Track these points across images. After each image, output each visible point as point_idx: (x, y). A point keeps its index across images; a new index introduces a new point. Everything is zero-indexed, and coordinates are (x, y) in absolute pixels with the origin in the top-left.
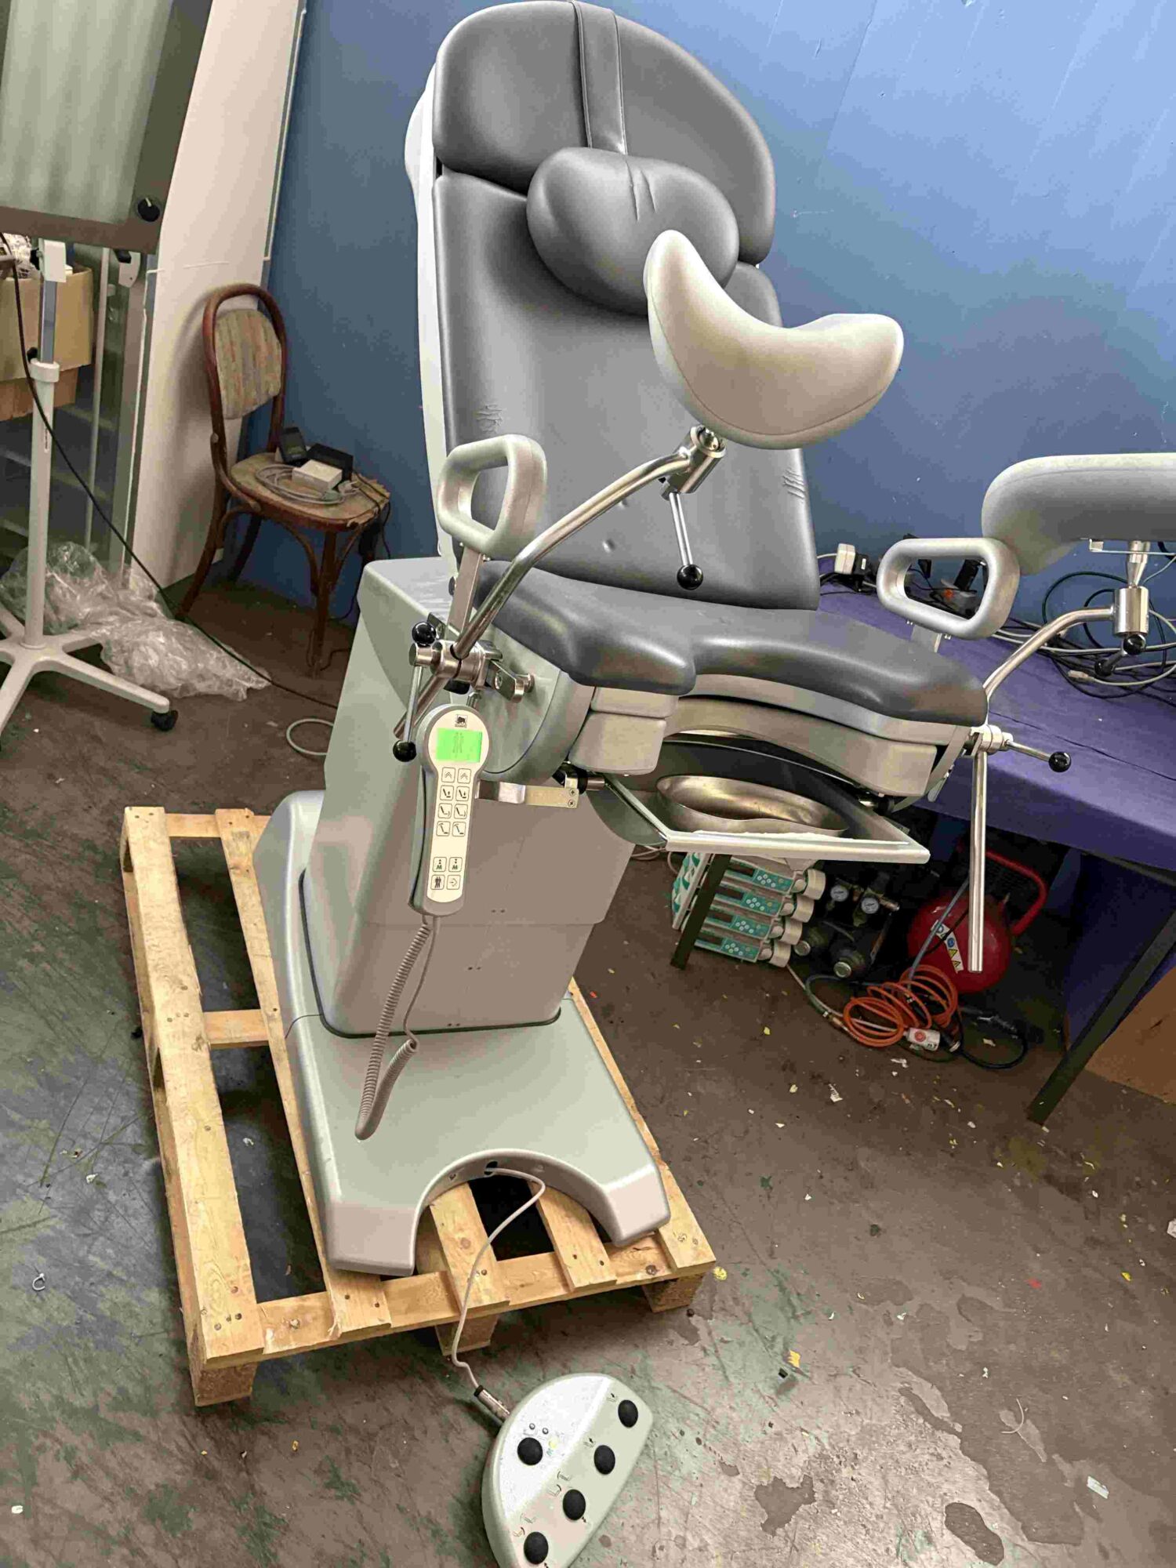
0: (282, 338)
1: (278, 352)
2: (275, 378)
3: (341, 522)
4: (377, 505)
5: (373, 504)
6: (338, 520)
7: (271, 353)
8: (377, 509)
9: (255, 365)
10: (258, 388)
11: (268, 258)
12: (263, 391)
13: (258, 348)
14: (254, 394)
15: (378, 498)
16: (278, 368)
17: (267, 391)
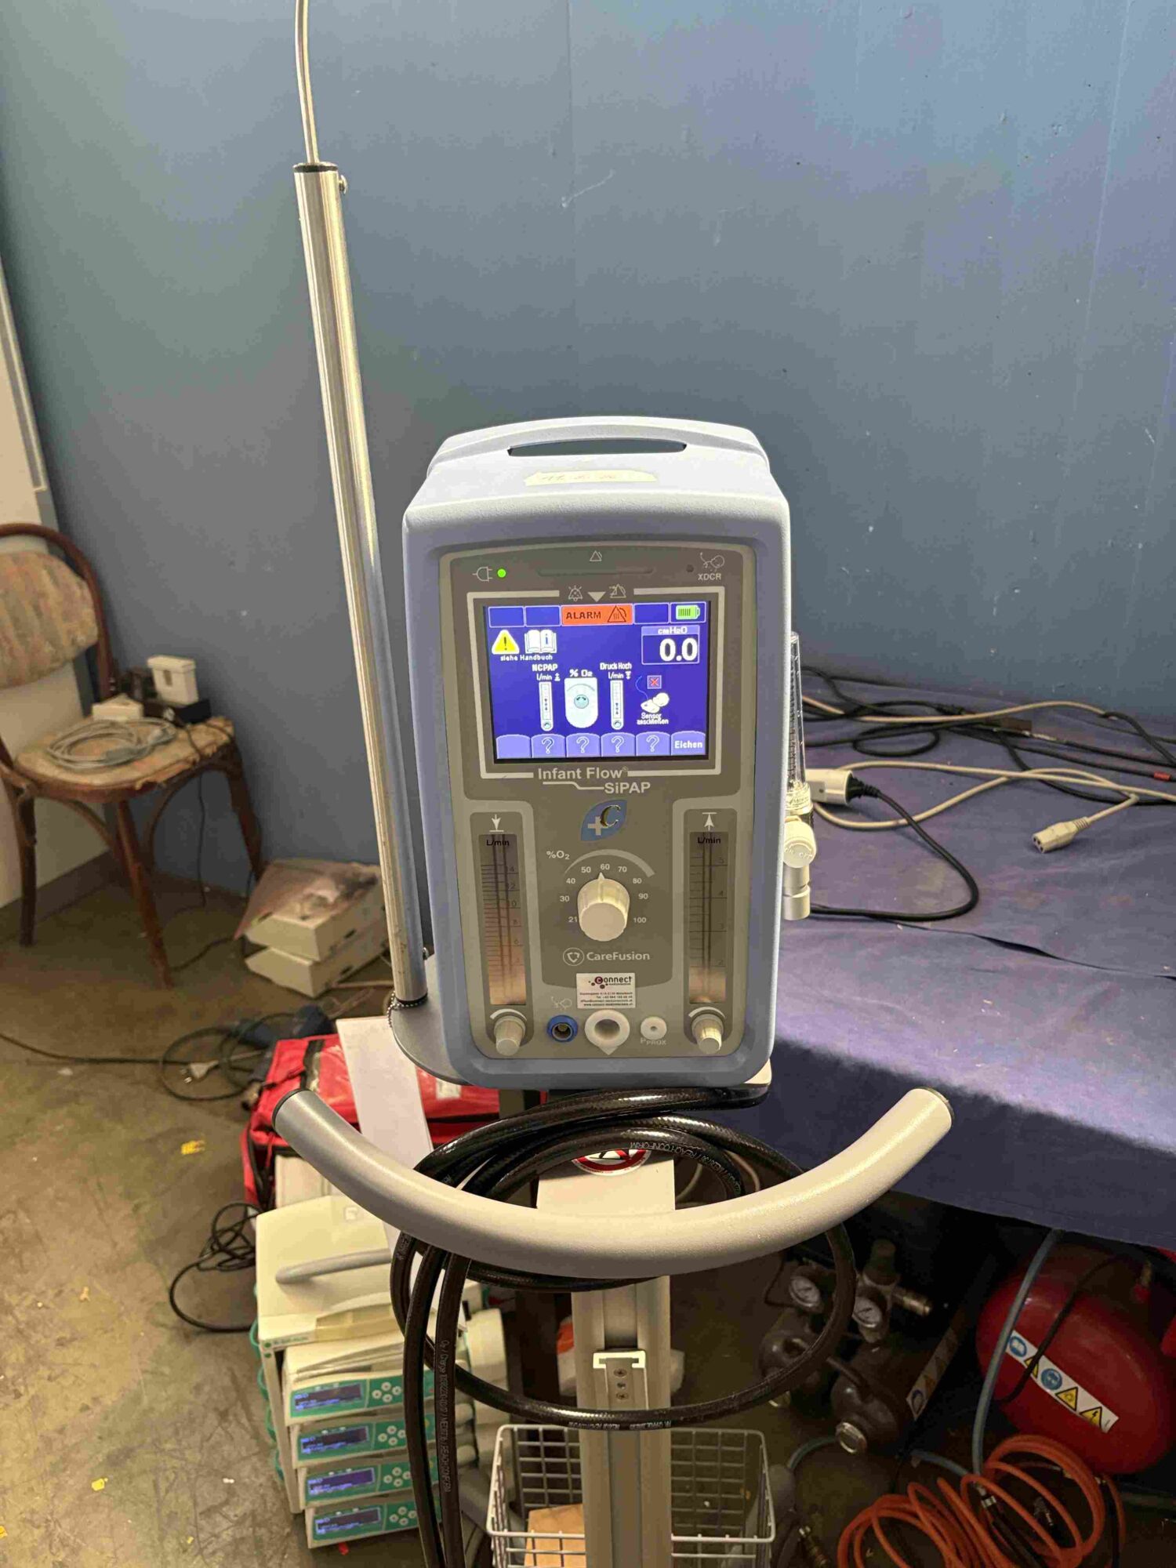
0: (87, 575)
1: (81, 592)
2: (82, 624)
3: (128, 785)
5: (191, 750)
6: (124, 783)
7: (69, 597)
8: (199, 755)
9: (39, 614)
10: (54, 642)
11: (44, 486)
12: (65, 641)
13: (43, 595)
14: (48, 649)
16: (88, 613)
17: (74, 642)
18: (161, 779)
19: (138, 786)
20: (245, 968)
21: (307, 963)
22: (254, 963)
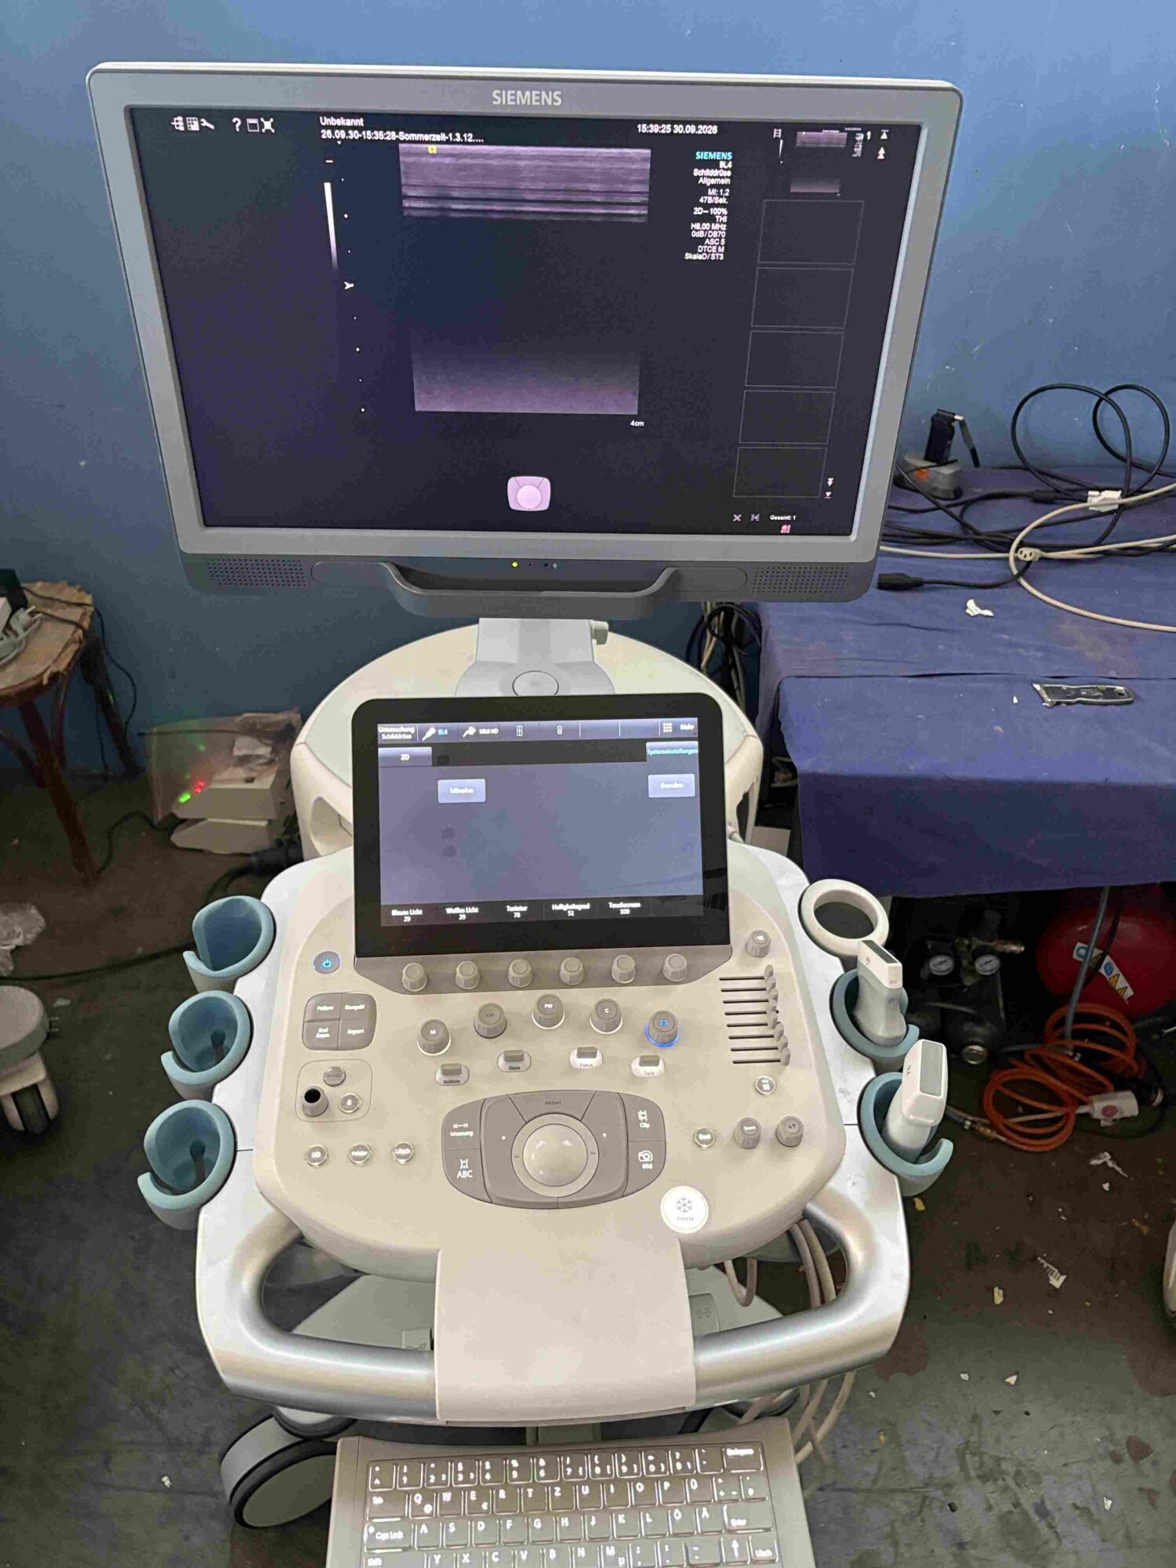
3: (34, 682)
4: (78, 625)
5: (72, 628)
6: (28, 681)
8: (80, 632)
15: (75, 614)
18: (61, 666)
19: (45, 682)
20: (174, 846)
21: (264, 824)
22: (180, 838)
